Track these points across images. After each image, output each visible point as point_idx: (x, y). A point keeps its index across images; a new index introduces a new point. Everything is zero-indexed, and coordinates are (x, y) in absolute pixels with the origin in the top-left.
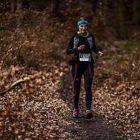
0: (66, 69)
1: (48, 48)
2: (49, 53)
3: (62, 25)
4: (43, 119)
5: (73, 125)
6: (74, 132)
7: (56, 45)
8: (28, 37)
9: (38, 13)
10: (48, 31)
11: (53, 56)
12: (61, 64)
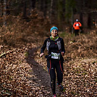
0: (30, 47)
1: (20, 35)
2: (21, 38)
3: (28, 23)
4: (17, 74)
5: (33, 77)
6: (34, 80)
7: (25, 34)
8: (10, 30)
9: (14, 17)
10: (20, 26)
11: (23, 40)
12: (27, 44)
